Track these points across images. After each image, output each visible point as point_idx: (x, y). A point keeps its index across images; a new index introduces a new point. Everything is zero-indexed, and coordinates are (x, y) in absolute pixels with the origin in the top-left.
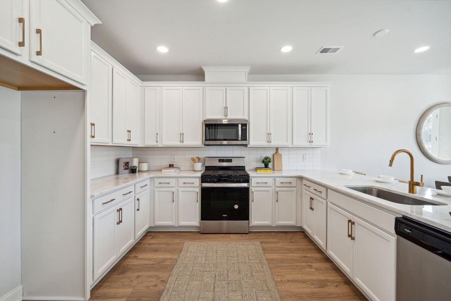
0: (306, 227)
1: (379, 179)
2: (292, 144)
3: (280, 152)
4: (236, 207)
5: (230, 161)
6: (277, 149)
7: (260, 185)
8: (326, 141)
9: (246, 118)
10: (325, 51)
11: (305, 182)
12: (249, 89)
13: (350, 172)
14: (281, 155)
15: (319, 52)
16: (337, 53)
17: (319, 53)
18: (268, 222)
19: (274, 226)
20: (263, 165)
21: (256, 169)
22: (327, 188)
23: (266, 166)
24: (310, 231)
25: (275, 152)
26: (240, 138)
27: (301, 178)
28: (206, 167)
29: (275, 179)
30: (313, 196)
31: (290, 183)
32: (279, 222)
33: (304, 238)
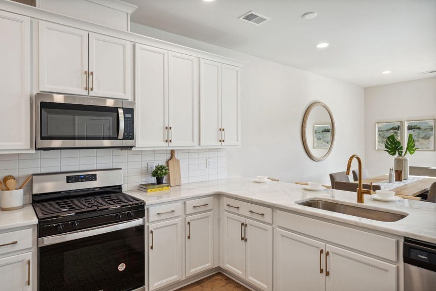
0: (228, 266)
1: (307, 187)
2: (199, 144)
3: (176, 156)
4: (122, 267)
5: (93, 178)
6: (172, 152)
7: (162, 217)
8: (237, 140)
9: (129, 97)
10: (250, 17)
11: (226, 201)
12: (134, 46)
13: (266, 179)
14: (178, 161)
15: (244, 17)
16: (260, 24)
17: (241, 18)
18: (176, 277)
19: (184, 278)
20: (154, 180)
21: (144, 187)
22: (273, 207)
23: (159, 181)
24: (240, 272)
25: (169, 156)
26: (121, 135)
27: (218, 196)
28: (34, 196)
29: (185, 203)
30: (248, 221)
31: (206, 205)
32: (192, 271)
33: (227, 284)
